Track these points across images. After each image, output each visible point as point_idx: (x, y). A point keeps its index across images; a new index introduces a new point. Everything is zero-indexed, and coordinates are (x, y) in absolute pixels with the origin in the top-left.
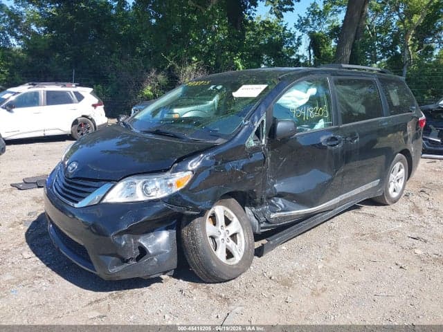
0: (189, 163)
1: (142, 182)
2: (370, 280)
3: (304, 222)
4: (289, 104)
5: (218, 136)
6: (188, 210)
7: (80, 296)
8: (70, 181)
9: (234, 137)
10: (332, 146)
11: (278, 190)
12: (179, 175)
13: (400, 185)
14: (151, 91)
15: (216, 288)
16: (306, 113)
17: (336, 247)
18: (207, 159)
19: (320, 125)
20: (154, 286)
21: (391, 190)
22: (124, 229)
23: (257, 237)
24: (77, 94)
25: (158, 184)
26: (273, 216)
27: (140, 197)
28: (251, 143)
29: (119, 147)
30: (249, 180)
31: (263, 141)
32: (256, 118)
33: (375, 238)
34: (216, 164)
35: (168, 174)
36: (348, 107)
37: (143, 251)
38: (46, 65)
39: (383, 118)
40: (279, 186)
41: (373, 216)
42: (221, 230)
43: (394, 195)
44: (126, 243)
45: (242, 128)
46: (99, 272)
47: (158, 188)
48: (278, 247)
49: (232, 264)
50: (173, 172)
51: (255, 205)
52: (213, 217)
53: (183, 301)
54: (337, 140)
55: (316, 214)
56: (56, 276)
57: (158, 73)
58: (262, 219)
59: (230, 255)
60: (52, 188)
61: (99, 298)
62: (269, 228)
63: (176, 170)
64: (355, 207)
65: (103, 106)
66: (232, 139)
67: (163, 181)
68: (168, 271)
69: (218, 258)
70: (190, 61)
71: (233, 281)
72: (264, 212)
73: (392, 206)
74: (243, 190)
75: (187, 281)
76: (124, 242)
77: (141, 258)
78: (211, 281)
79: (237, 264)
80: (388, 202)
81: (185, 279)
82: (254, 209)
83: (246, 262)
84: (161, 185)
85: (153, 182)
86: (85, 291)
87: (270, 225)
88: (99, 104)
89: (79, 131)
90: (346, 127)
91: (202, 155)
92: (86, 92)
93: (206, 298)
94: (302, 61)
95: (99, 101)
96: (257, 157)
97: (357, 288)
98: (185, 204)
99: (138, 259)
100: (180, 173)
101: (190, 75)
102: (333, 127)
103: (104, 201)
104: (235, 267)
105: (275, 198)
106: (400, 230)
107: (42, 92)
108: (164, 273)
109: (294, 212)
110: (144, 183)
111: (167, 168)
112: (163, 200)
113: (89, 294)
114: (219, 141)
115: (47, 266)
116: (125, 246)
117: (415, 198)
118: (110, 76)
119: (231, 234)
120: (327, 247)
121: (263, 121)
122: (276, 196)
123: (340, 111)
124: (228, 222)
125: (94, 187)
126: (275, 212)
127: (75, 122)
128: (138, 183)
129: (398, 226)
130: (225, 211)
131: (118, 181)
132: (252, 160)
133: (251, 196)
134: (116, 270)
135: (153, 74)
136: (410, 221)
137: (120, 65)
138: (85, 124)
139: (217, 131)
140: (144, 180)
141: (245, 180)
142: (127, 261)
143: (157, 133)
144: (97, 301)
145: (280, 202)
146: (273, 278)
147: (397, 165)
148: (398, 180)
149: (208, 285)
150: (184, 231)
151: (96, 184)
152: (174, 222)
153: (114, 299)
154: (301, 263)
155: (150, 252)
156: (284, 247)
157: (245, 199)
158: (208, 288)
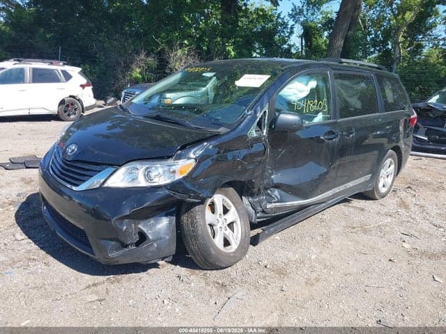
0: (193, 151)
1: (144, 167)
2: (361, 272)
3: (298, 213)
4: (290, 96)
5: (220, 125)
6: (190, 197)
7: (77, 279)
8: (69, 163)
9: (237, 127)
10: (329, 139)
11: (275, 182)
12: (182, 163)
13: (390, 180)
14: (140, 73)
15: (213, 275)
16: (306, 105)
17: (328, 239)
18: (211, 147)
19: (319, 118)
20: (151, 271)
21: (380, 185)
22: (126, 214)
23: (253, 226)
24: (64, 72)
25: (160, 170)
26: (269, 206)
27: (142, 182)
28: (253, 133)
29: (109, 131)
30: (249, 170)
31: (265, 131)
32: (259, 108)
33: (365, 232)
34: (219, 153)
35: (170, 161)
36: (346, 102)
37: (143, 237)
38: (30, 40)
39: (377, 114)
40: (276, 178)
41: (363, 210)
42: (219, 219)
43: (383, 190)
44: (127, 228)
45: (245, 118)
46: (98, 256)
47: (161, 175)
48: (272, 237)
49: (229, 251)
50: (176, 159)
51: (252, 195)
52: (212, 206)
53: (181, 286)
54: (334, 133)
55: (309, 206)
56: (51, 259)
57: (148, 55)
58: (259, 209)
59: (227, 243)
60: (48, 169)
61: (96, 282)
62: (264, 217)
63: (179, 157)
64: (345, 201)
65: (91, 87)
66: (235, 129)
67: (166, 168)
68: (166, 257)
69: (216, 246)
70: (181, 45)
71: (230, 268)
72: (260, 202)
73: (381, 201)
74: (243, 180)
75: (184, 267)
76: (125, 227)
77: (141, 243)
78: (208, 268)
79: (233, 253)
80: (377, 197)
81: (183, 265)
82: (250, 199)
83: (242, 250)
84: (164, 172)
85: (157, 168)
86: (83, 274)
87: (266, 215)
88: (88, 85)
89: (65, 112)
90: (343, 122)
91: (205, 144)
92: (75, 71)
93: (203, 284)
94: (293, 51)
95: (88, 82)
96: (258, 148)
97: (350, 279)
98: (186, 191)
99: (137, 244)
100: (183, 160)
101: (180, 59)
102: (331, 121)
103: (105, 185)
104: (231, 255)
105: (272, 189)
106: (388, 224)
107: (28, 69)
108: (163, 259)
109: (289, 204)
110: (147, 168)
111: (170, 155)
112: (165, 186)
113: (86, 278)
114: (222, 130)
115: (42, 248)
116: (125, 231)
117: (403, 194)
118: (97, 56)
119: (228, 222)
120: (319, 238)
121: (265, 112)
122: (273, 187)
123: (338, 107)
124: (226, 211)
125: (94, 171)
126: (271, 203)
127: (62, 102)
128: (141, 168)
129: (386, 221)
130: (223, 200)
131: (120, 166)
132: (253, 150)
133: (249, 186)
134: (115, 255)
135: (142, 57)
136: (397, 216)
137: (109, 45)
138: (72, 104)
139: (218, 120)
140: (147, 166)
141: (245, 170)
142: (127, 246)
143: (158, 118)
144: (95, 285)
145: (276, 192)
146: (268, 266)
147: (388, 161)
148: (388, 176)
149: (206, 271)
150: (184, 218)
151: (98, 168)
152: (174, 209)
153: (112, 283)
154: (295, 253)
155: (150, 238)
156: (277, 237)
157: (244, 189)
158: (205, 274)
